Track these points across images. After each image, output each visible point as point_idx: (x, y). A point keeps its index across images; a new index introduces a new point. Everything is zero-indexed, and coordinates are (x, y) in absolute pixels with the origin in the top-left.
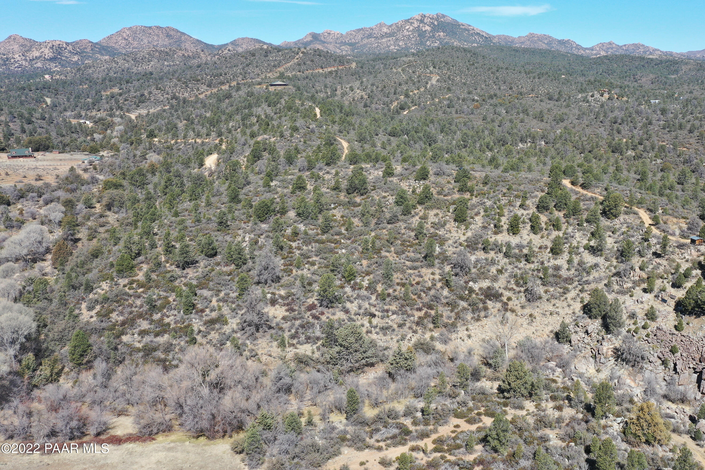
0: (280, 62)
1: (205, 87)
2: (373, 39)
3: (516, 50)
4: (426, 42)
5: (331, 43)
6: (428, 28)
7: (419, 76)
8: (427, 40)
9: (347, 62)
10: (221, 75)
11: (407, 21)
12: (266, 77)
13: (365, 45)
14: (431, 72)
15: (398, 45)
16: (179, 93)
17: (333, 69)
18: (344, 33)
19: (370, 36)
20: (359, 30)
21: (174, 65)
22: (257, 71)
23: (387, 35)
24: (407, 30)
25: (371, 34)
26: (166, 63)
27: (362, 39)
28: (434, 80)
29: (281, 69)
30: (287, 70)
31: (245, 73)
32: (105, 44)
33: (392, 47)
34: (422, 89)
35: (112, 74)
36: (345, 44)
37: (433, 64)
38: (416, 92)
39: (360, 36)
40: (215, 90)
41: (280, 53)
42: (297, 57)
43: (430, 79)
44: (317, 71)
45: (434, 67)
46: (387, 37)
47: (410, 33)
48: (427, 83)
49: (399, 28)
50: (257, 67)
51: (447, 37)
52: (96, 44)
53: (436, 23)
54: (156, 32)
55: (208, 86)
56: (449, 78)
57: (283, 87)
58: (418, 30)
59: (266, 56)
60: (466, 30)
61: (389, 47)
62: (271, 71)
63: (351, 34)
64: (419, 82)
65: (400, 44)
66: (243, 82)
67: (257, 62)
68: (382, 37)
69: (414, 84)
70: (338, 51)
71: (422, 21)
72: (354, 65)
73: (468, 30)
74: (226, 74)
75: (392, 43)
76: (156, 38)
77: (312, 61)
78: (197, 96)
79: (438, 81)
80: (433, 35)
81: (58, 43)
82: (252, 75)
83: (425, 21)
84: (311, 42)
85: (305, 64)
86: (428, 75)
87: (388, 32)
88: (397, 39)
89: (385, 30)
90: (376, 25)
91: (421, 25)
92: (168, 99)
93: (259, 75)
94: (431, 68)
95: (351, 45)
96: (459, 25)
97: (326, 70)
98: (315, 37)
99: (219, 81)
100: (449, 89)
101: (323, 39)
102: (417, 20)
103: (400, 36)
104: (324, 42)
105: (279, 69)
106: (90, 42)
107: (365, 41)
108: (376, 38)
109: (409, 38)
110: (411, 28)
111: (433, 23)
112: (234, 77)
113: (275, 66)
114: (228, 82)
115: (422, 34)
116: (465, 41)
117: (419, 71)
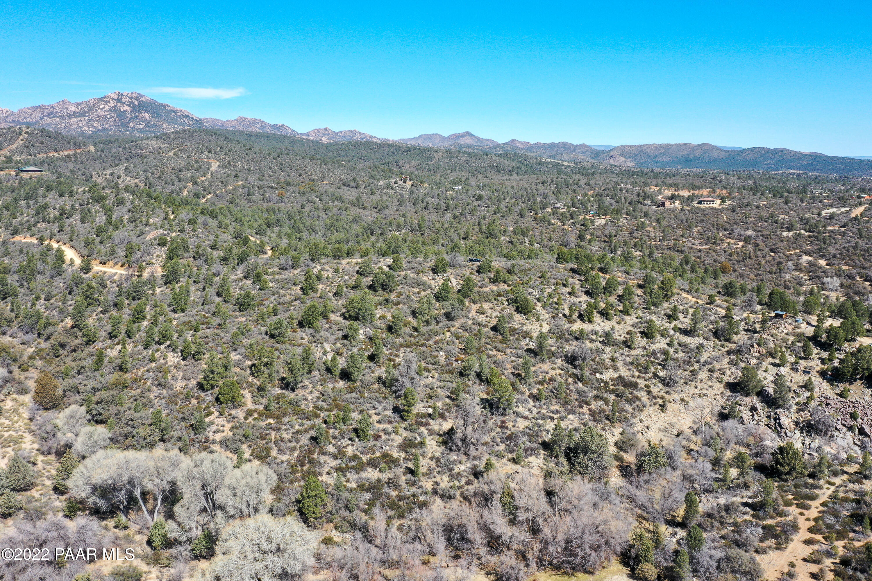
4: (128, 123)
6: (127, 108)
11: (101, 99)
14: (208, 158)
15: (93, 126)
23: (76, 114)
24: (102, 109)
25: (52, 113)
38: (203, 179)
43: (210, 165)
45: (209, 152)
47: (107, 113)
49: (92, 107)
51: (153, 119)
53: (136, 103)
56: (229, 164)
58: (116, 110)
69: (196, 170)
71: (119, 100)
73: (175, 112)
79: (219, 167)
83: (123, 100)
86: (206, 160)
87: (77, 111)
90: (60, 103)
91: (119, 105)
102: (113, 99)
109: (105, 117)
110: (107, 108)
111: (132, 103)
115: (121, 115)
117: (195, 156)
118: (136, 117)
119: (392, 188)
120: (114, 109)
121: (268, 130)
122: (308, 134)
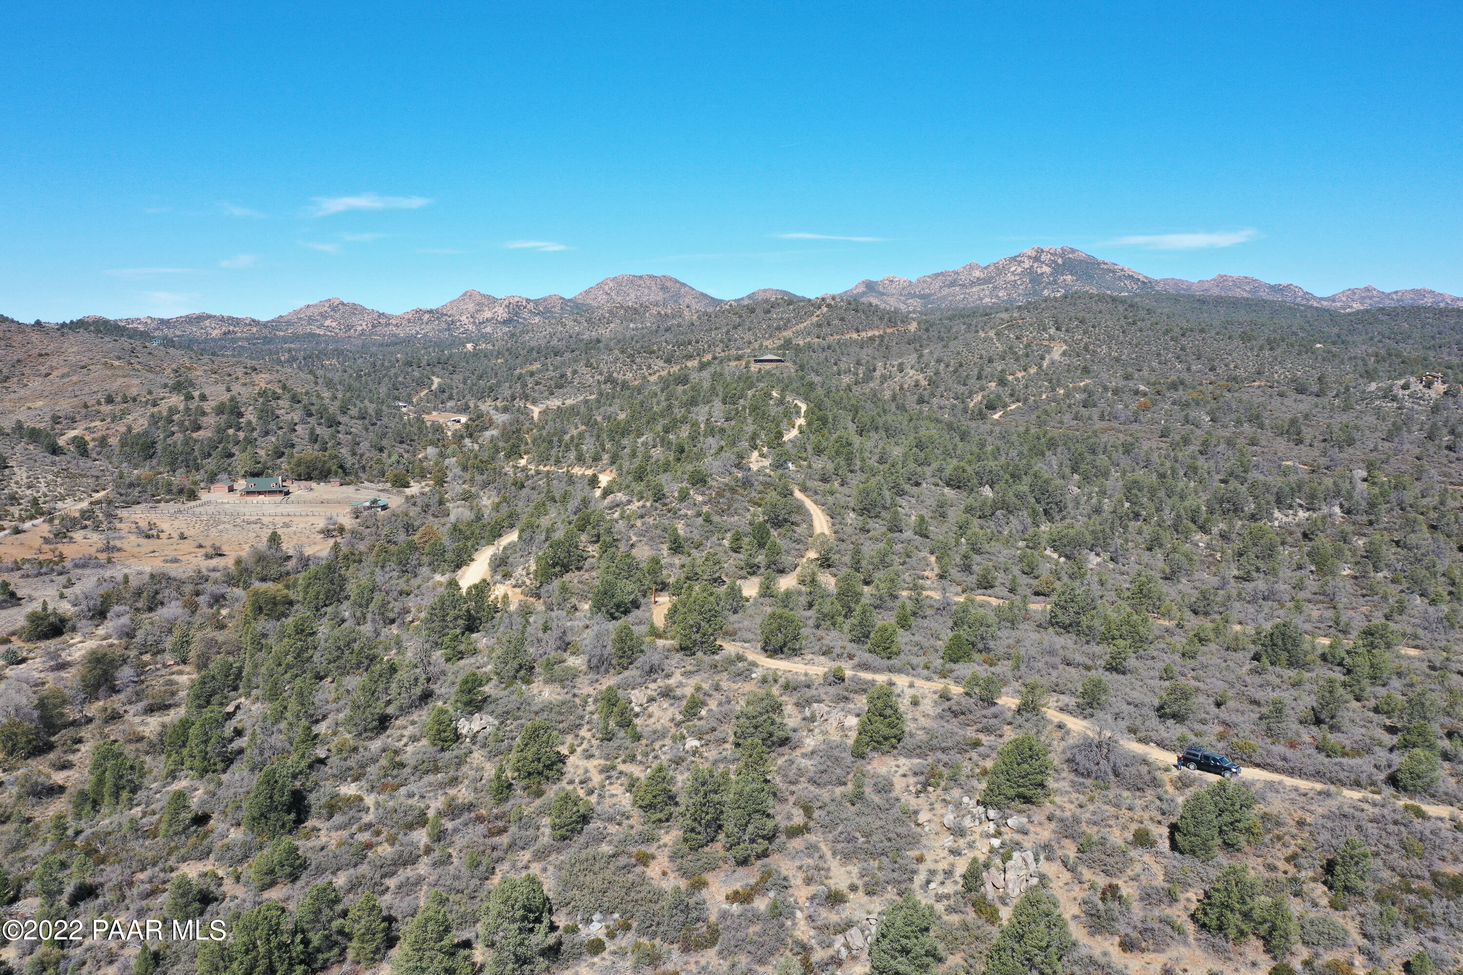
0: (789, 321)
1: (661, 363)
2: (957, 289)
3: (1203, 301)
4: (1042, 290)
5: (893, 295)
6: (1046, 269)
7: (1028, 346)
8: (1045, 288)
9: (903, 322)
10: (690, 343)
11: (1014, 259)
12: (761, 346)
13: (944, 298)
14: (1052, 338)
15: (997, 296)
16: (619, 373)
17: (877, 333)
18: (914, 280)
19: (953, 284)
20: (937, 275)
21: (643, 328)
22: (748, 336)
23: (979, 281)
24: (1013, 272)
25: (955, 281)
26: (632, 325)
27: (941, 288)
28: (1057, 352)
29: (788, 334)
30: (797, 334)
31: (729, 340)
32: (580, 301)
33: (987, 300)
34: (1033, 370)
35: (554, 342)
36: (914, 296)
37: (1056, 322)
38: (1020, 375)
39: (937, 284)
40: (675, 369)
41: (791, 307)
42: (818, 313)
43: (1049, 350)
44: (848, 337)
45: (1058, 329)
46: (980, 285)
47: (1017, 278)
48: (1043, 358)
49: (1000, 270)
50: (749, 330)
51: (1078, 283)
52: (570, 300)
53: (1060, 261)
54: (648, 282)
55: (665, 362)
56: (1086, 348)
57: (774, 364)
58: (1031, 273)
59: (768, 312)
60: (1110, 270)
61: (981, 299)
62: (771, 336)
63: (924, 282)
64: (1027, 355)
65: (1000, 294)
66: (723, 354)
67: (751, 322)
68: (972, 284)
69: (1017, 360)
70: (903, 307)
71: (1037, 259)
72: (913, 327)
73: (1114, 272)
74: (697, 342)
75: (987, 293)
76: (646, 291)
77: (842, 319)
78: (645, 377)
79: (1064, 354)
80: (1055, 281)
81: (517, 299)
82: (739, 343)
83: (1043, 258)
84: (864, 293)
85: (829, 324)
86: (1046, 343)
87: (982, 276)
88: (995, 288)
89: (977, 274)
90: (964, 268)
91: (1036, 265)
92: (599, 382)
93: (750, 343)
94: (1052, 331)
95: (923, 297)
96: (1099, 264)
97: (863, 334)
98: (870, 286)
99: (684, 353)
100: (1086, 371)
101: (881, 289)
102: (1030, 257)
103: (1000, 282)
104: (883, 294)
105: (785, 334)
106: (562, 298)
107: (945, 291)
108: (963, 286)
109: (1014, 285)
110: (1019, 270)
111: (1054, 262)
112: (709, 346)
113: (778, 328)
114: (698, 355)
115: (1035, 278)
116: (1108, 289)
117: (1028, 335)
118: (1055, 282)
119: (1394, 399)
120: (1030, 271)
121: (1264, 294)
122: (1332, 299)
